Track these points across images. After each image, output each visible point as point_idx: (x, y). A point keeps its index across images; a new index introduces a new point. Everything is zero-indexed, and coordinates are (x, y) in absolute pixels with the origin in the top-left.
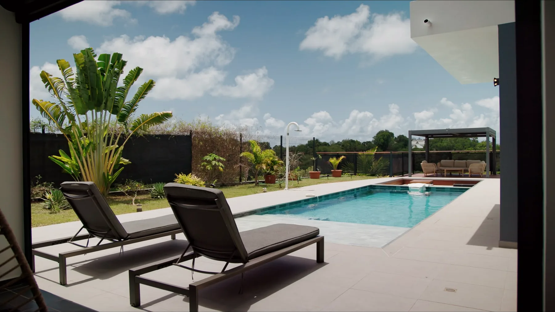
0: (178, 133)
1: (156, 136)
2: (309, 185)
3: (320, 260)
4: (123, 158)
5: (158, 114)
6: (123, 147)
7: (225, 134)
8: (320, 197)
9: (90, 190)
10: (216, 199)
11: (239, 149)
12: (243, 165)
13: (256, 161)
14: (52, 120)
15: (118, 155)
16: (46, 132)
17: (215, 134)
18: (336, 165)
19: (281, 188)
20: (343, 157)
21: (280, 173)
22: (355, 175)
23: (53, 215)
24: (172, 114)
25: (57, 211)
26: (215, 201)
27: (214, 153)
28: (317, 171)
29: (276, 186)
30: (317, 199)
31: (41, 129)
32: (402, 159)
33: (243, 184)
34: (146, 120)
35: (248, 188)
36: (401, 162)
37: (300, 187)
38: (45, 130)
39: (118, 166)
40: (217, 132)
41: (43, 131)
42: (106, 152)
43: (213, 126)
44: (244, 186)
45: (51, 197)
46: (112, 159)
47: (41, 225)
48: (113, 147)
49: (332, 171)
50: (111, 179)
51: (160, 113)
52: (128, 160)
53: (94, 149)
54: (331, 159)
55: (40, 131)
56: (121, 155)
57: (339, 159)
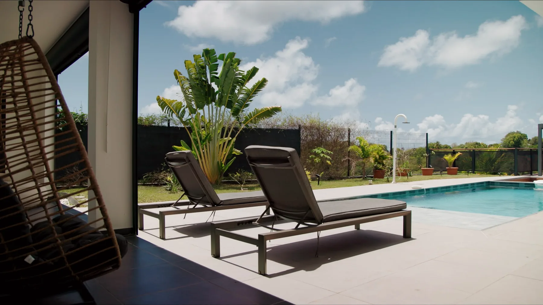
0: (288, 128)
1: (267, 129)
2: (420, 180)
3: (407, 236)
4: (235, 149)
5: (268, 109)
6: (235, 139)
7: (333, 128)
8: (428, 190)
9: (187, 157)
10: (289, 156)
11: (348, 144)
12: (350, 159)
13: (363, 155)
14: (174, 113)
15: (231, 146)
16: (171, 126)
17: (323, 128)
18: (451, 163)
19: (389, 182)
20: (459, 153)
21: (387, 167)
22: (474, 173)
23: (172, 195)
24: (280, 108)
25: (176, 192)
26: (288, 158)
27: (322, 147)
28: (430, 167)
29: (383, 180)
30: (424, 191)
31: (167, 123)
32: (530, 156)
33: (351, 178)
34: (257, 114)
35: (355, 181)
36: (529, 159)
37: (409, 181)
38: (170, 123)
39: (231, 156)
40: (325, 127)
41: (169, 124)
42: (220, 144)
43: (320, 121)
44: (351, 180)
45: (171, 179)
46: (226, 149)
47: (160, 201)
48: (226, 140)
49: (447, 168)
50: (224, 168)
51: (269, 107)
52: (240, 151)
53: (210, 140)
54: (446, 155)
55: (166, 124)
56: (234, 147)
57: (455, 156)
